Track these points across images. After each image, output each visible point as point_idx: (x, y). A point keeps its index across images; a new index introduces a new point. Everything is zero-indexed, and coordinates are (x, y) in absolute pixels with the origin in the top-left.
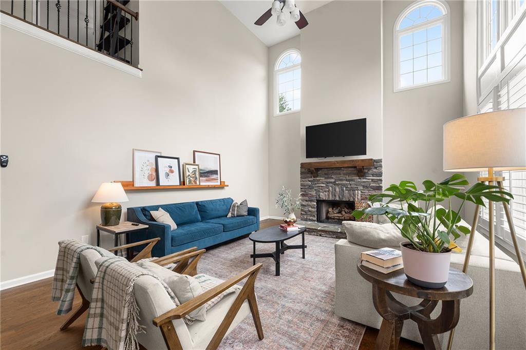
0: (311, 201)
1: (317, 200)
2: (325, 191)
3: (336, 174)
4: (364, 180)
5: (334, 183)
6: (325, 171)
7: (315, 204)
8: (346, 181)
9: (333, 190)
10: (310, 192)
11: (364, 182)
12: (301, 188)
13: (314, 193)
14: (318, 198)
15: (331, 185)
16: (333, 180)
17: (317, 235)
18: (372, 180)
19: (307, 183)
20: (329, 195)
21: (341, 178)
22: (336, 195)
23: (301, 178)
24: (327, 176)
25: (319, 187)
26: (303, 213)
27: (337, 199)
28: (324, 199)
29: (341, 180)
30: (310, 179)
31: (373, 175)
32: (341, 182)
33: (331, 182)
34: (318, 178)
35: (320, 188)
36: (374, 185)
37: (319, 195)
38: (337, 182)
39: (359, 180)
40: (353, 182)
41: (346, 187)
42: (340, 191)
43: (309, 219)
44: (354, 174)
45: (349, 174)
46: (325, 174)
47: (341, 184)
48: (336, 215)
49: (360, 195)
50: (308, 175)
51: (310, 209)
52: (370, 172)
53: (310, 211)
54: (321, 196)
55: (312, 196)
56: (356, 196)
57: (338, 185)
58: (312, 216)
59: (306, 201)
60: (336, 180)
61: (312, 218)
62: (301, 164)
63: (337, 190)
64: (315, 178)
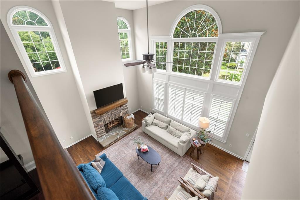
0: (102, 127)
1: (104, 125)
2: (108, 119)
7: (104, 127)
8: (116, 110)
9: (111, 117)
10: (100, 123)
11: (122, 108)
12: (94, 124)
15: (110, 115)
17: (118, 140)
19: (97, 120)
20: (110, 120)
21: (114, 110)
23: (93, 119)
28: (108, 122)
30: (99, 117)
35: (105, 119)
36: (126, 108)
37: (105, 122)
40: (119, 110)
41: (116, 113)
48: (111, 126)
49: (122, 114)
51: (102, 131)
55: (102, 124)
56: (120, 114)
57: (113, 114)
59: (99, 128)
60: (111, 112)
61: (103, 134)
62: (91, 112)
63: (113, 116)
64: (102, 116)
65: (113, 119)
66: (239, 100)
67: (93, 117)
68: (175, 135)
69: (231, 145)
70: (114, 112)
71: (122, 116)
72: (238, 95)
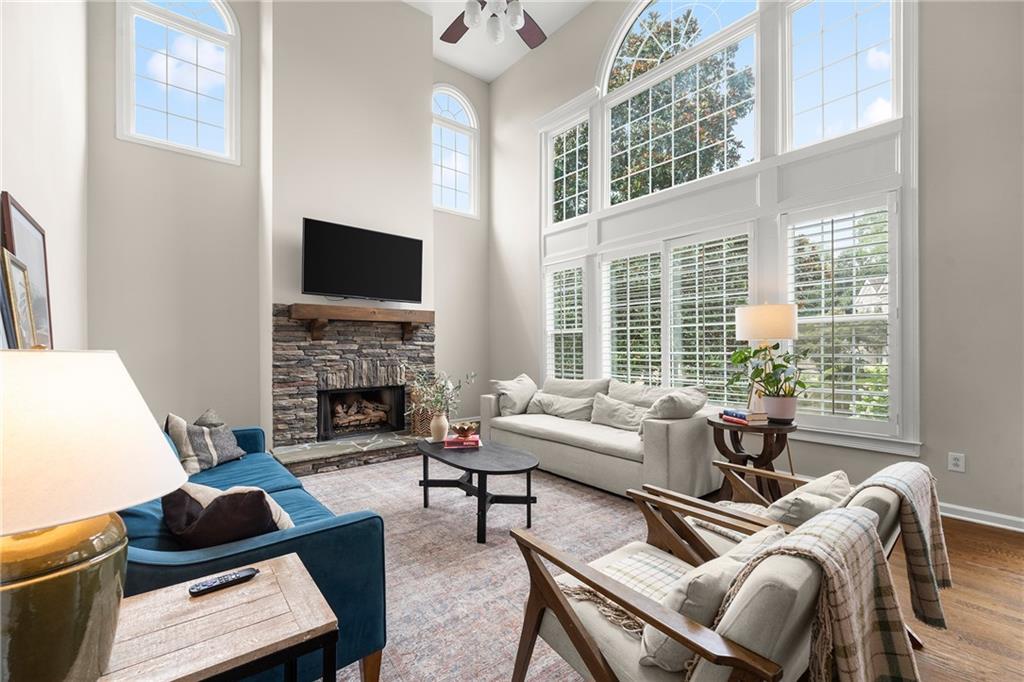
0: (304, 395)
1: (318, 392)
2: (340, 370)
3: (364, 334)
4: (411, 347)
5: (359, 353)
6: (340, 327)
7: (315, 400)
8: (381, 348)
9: (357, 366)
10: (303, 373)
11: (411, 350)
12: (274, 366)
13: (312, 376)
14: (323, 386)
15: (352, 356)
16: (355, 347)
17: (359, 465)
18: (422, 346)
19: (290, 352)
20: (347, 379)
21: (372, 342)
22: (364, 376)
23: (274, 340)
24: (342, 337)
25: (324, 360)
26: (280, 427)
27: (365, 384)
28: (338, 387)
29: (372, 346)
30: (302, 344)
31: (423, 339)
32: (372, 351)
33: (352, 351)
34: (323, 342)
35: (328, 364)
36: (425, 355)
37: (326, 381)
38: (364, 351)
39: (403, 347)
40: (394, 351)
41: (381, 361)
42: (369, 369)
43: (301, 438)
44: (396, 335)
45: (386, 336)
46: (339, 333)
47: (374, 355)
48: (352, 418)
49: (404, 374)
50: (300, 334)
51: (302, 414)
52: (419, 333)
53: (302, 420)
54: (330, 382)
55: (308, 383)
56: (399, 375)
57: (366, 356)
58: (306, 430)
59: (291, 396)
60: (361, 347)
61: (305, 435)
62: (275, 305)
63: (365, 366)
64: (317, 342)
65: (361, 378)
66: (914, 183)
67: (277, 328)
68: (627, 423)
69: (962, 455)
70: (370, 351)
71: (403, 387)
72: (904, 161)
